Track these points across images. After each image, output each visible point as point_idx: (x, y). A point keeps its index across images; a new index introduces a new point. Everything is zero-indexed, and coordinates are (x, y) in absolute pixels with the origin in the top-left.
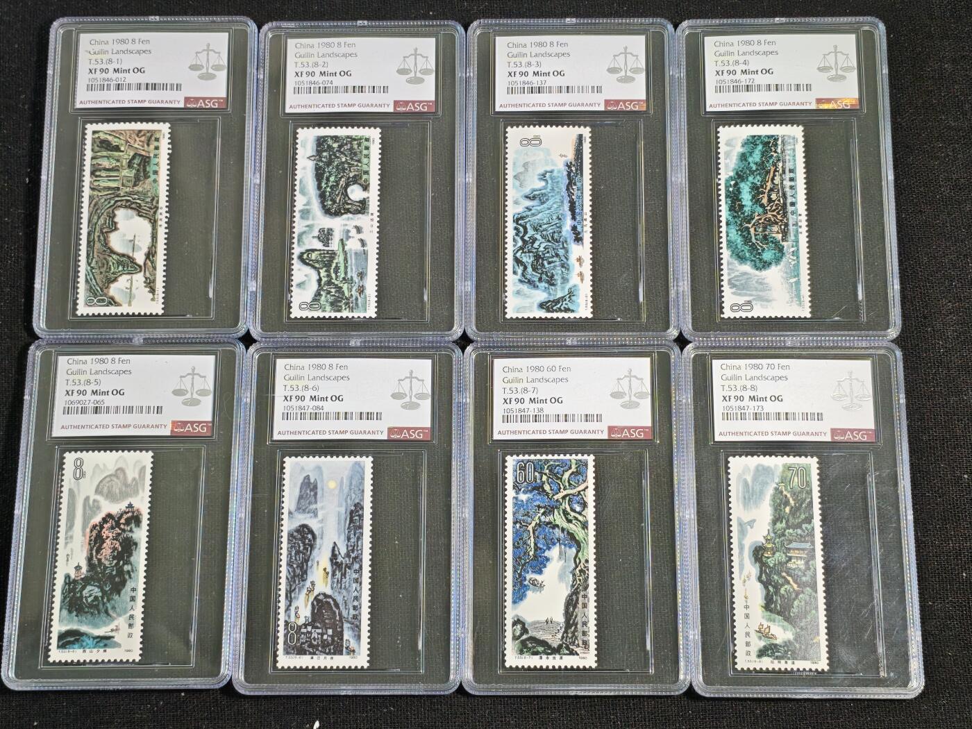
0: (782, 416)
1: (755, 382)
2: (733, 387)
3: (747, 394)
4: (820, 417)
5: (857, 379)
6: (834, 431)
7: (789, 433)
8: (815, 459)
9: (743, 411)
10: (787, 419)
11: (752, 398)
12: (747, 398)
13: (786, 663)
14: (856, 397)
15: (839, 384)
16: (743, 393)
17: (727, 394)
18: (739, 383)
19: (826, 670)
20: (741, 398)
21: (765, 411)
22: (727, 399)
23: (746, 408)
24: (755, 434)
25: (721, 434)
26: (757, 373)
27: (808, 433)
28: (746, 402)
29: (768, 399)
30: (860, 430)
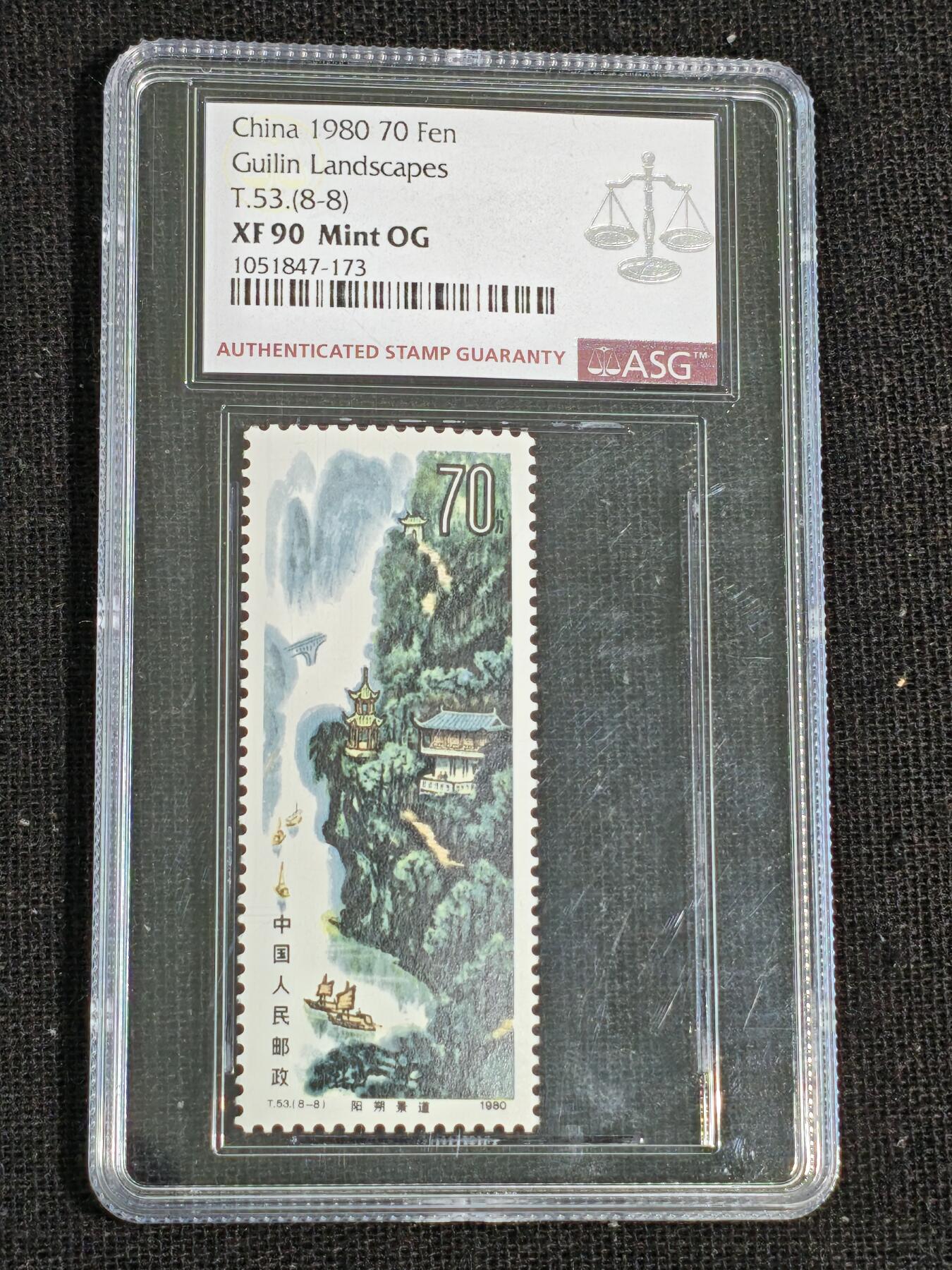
0: (427, 296)
1: (341, 182)
2: (270, 196)
3: (312, 221)
4: (545, 300)
5: (668, 181)
6: (588, 350)
7: (445, 351)
8: (526, 440)
9: (298, 276)
10: (439, 306)
11: (330, 234)
12: (313, 233)
13: (402, 1107)
14: (664, 239)
15: (612, 194)
16: (302, 217)
17: (248, 216)
18: (290, 183)
19: (528, 1129)
20: (295, 233)
21: (369, 277)
22: (250, 232)
23: (309, 265)
24: (336, 351)
25: (223, 349)
26: (351, 150)
27: (505, 354)
28: (311, 247)
29: (382, 238)
30: (671, 347)
